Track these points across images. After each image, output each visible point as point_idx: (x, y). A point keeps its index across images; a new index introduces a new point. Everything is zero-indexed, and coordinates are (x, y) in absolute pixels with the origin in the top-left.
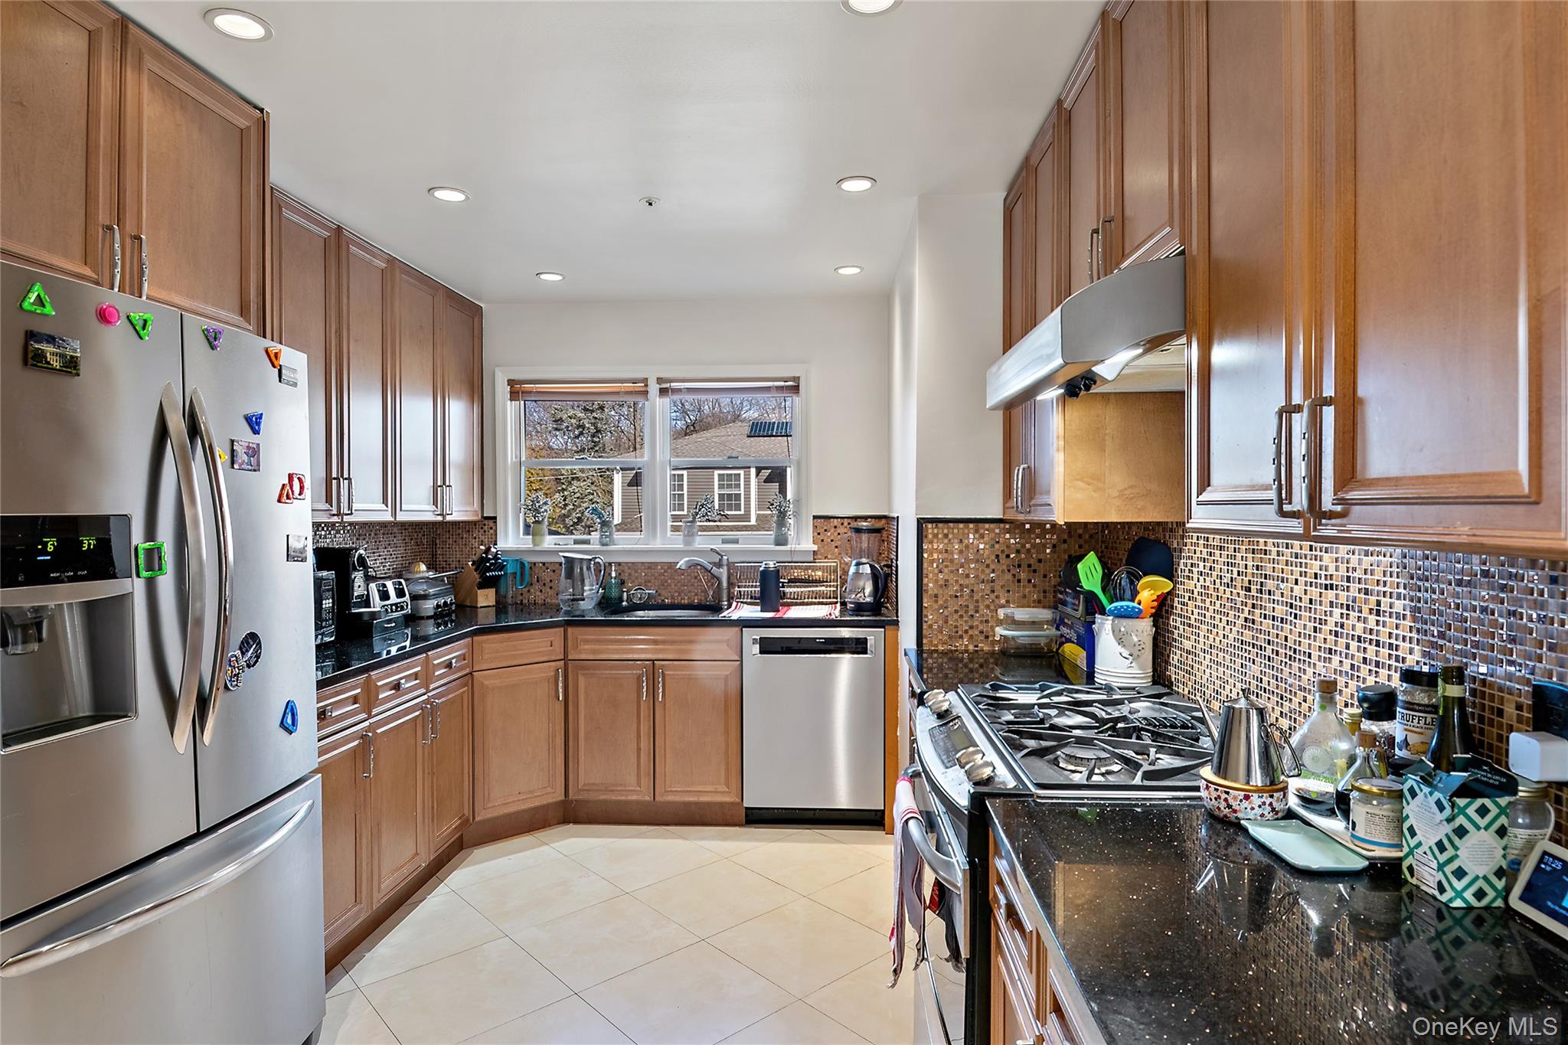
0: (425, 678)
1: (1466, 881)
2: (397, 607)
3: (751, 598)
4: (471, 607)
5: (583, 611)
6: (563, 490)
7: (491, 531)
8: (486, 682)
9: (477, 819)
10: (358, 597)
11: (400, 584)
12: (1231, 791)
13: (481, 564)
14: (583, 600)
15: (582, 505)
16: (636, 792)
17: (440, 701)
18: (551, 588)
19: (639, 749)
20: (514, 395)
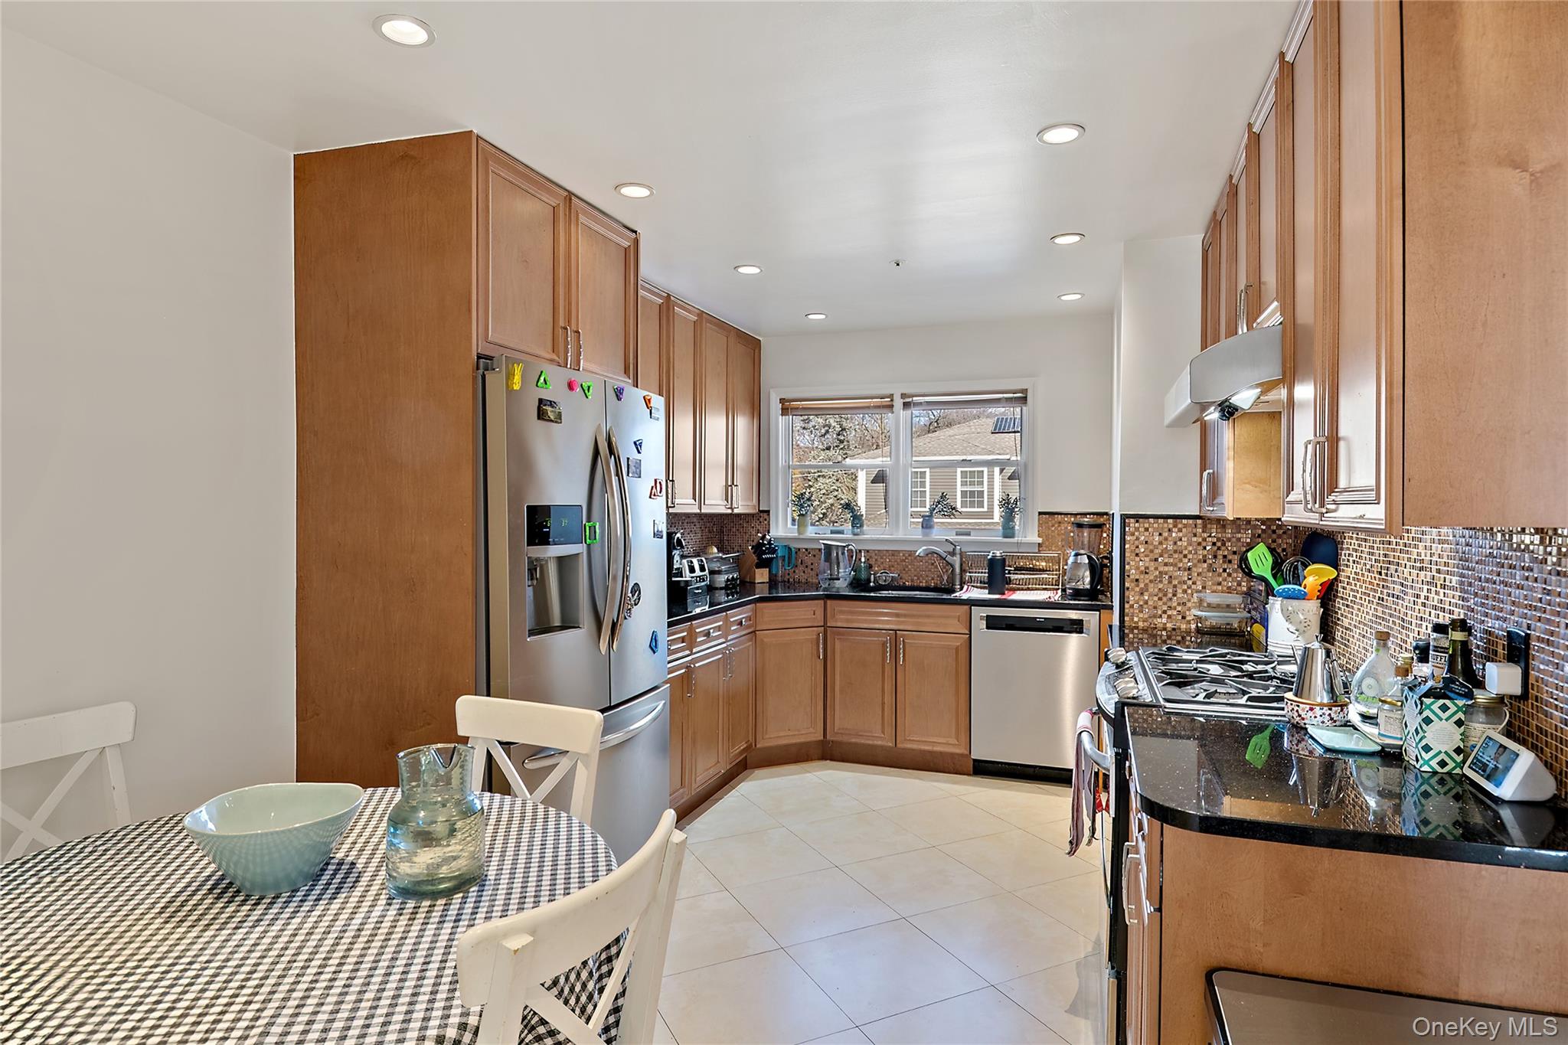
0: (725, 630)
1: (1431, 754)
2: (700, 579)
3: (981, 583)
4: (750, 582)
5: (838, 588)
6: (810, 486)
7: (766, 522)
8: (765, 640)
9: (758, 746)
10: (676, 569)
11: (702, 561)
12: (1301, 705)
13: (758, 548)
14: (839, 579)
15: (827, 500)
16: (879, 738)
17: (736, 649)
18: (812, 569)
19: (883, 704)
20: (785, 411)
